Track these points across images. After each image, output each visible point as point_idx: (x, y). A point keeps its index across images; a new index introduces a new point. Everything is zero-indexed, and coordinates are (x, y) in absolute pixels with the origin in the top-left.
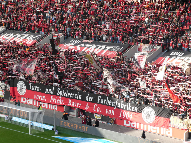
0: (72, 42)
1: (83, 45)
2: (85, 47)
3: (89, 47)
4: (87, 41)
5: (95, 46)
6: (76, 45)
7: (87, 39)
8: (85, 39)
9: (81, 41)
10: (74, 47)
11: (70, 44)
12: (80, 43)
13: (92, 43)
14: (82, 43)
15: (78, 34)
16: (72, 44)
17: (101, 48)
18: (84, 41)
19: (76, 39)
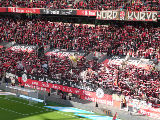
0: (55, 51)
1: (61, 52)
2: (62, 53)
3: (65, 53)
4: (63, 50)
5: (68, 53)
6: (57, 52)
7: (64, 49)
8: (63, 49)
9: (60, 50)
10: (56, 54)
11: (53, 52)
12: (59, 51)
13: (67, 51)
14: (60, 51)
15: (58, 46)
16: (55, 52)
17: (72, 54)
18: (62, 50)
19: (57, 49)
